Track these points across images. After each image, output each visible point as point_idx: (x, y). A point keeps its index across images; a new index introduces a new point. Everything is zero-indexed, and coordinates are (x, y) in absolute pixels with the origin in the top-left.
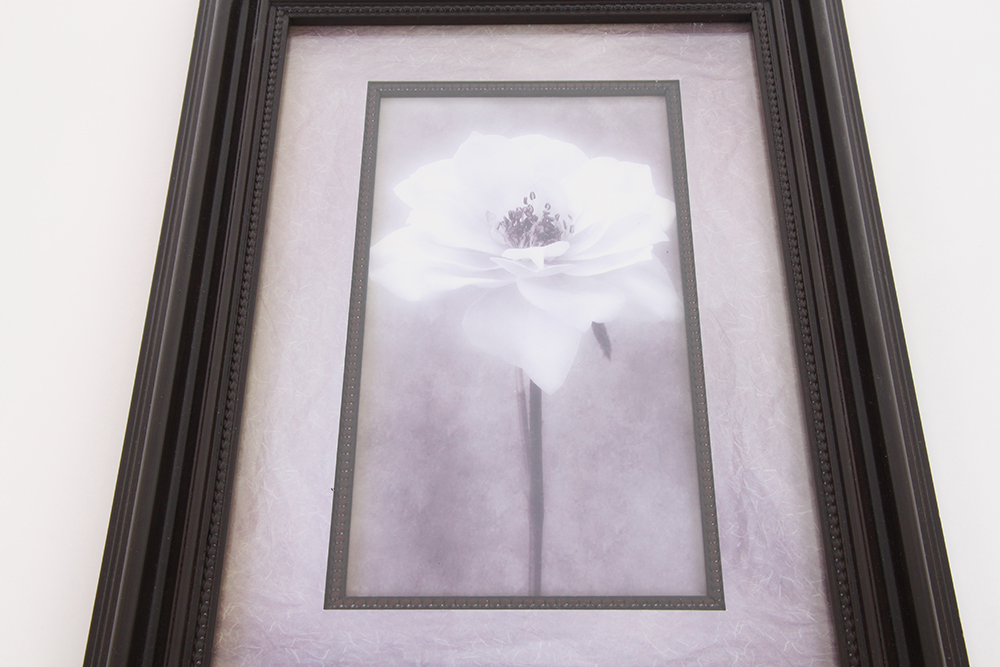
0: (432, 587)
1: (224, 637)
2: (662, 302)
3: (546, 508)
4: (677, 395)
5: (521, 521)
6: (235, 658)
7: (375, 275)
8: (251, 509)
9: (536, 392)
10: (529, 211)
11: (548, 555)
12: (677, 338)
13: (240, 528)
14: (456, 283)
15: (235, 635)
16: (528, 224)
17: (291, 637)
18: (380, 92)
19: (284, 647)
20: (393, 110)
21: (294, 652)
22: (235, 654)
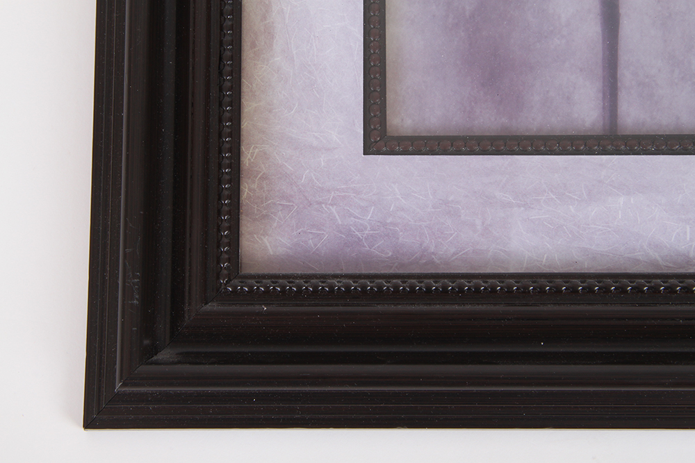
0: (488, 120)
1: (250, 190)
3: (622, 11)
5: (592, 29)
6: (265, 217)
8: (264, 18)
11: (626, 76)
13: (254, 45)
15: (262, 188)
17: (329, 191)
19: (319, 203)
21: (333, 209)
22: (264, 212)
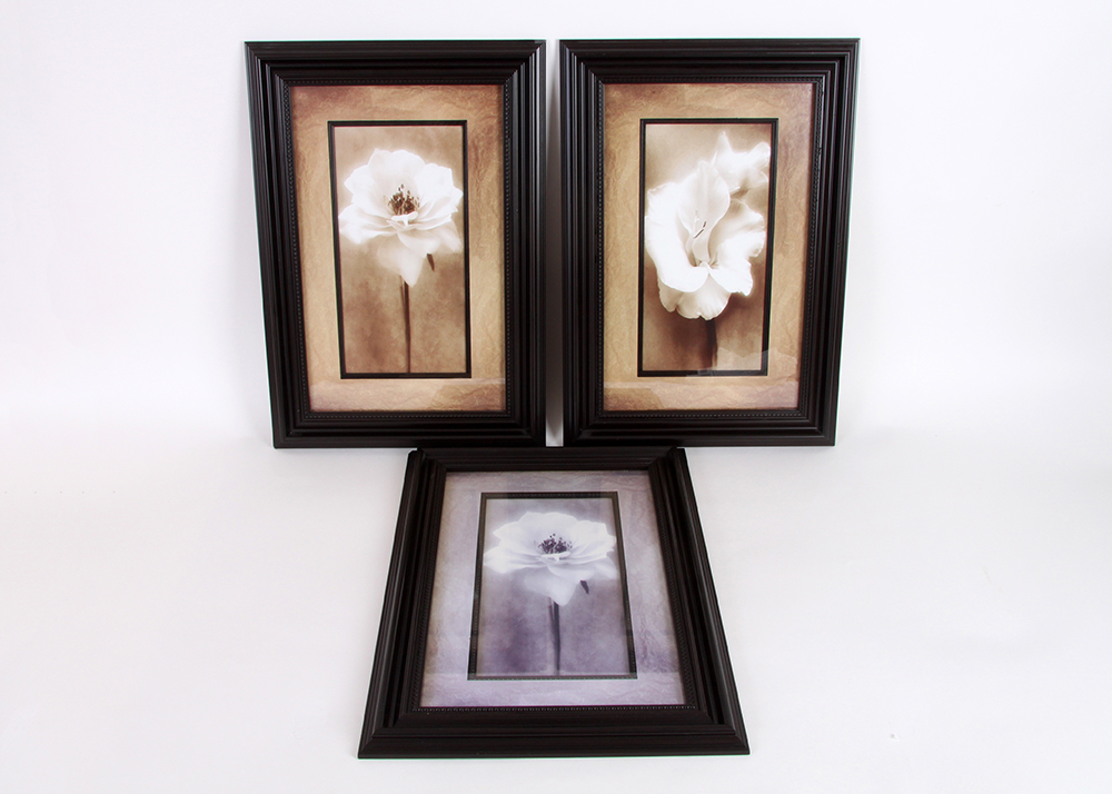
2: (611, 573)
4: (617, 606)
7: (485, 564)
9: (556, 606)
10: (553, 540)
12: (617, 586)
14: (522, 567)
16: (552, 545)
18: (486, 497)
20: (491, 503)
